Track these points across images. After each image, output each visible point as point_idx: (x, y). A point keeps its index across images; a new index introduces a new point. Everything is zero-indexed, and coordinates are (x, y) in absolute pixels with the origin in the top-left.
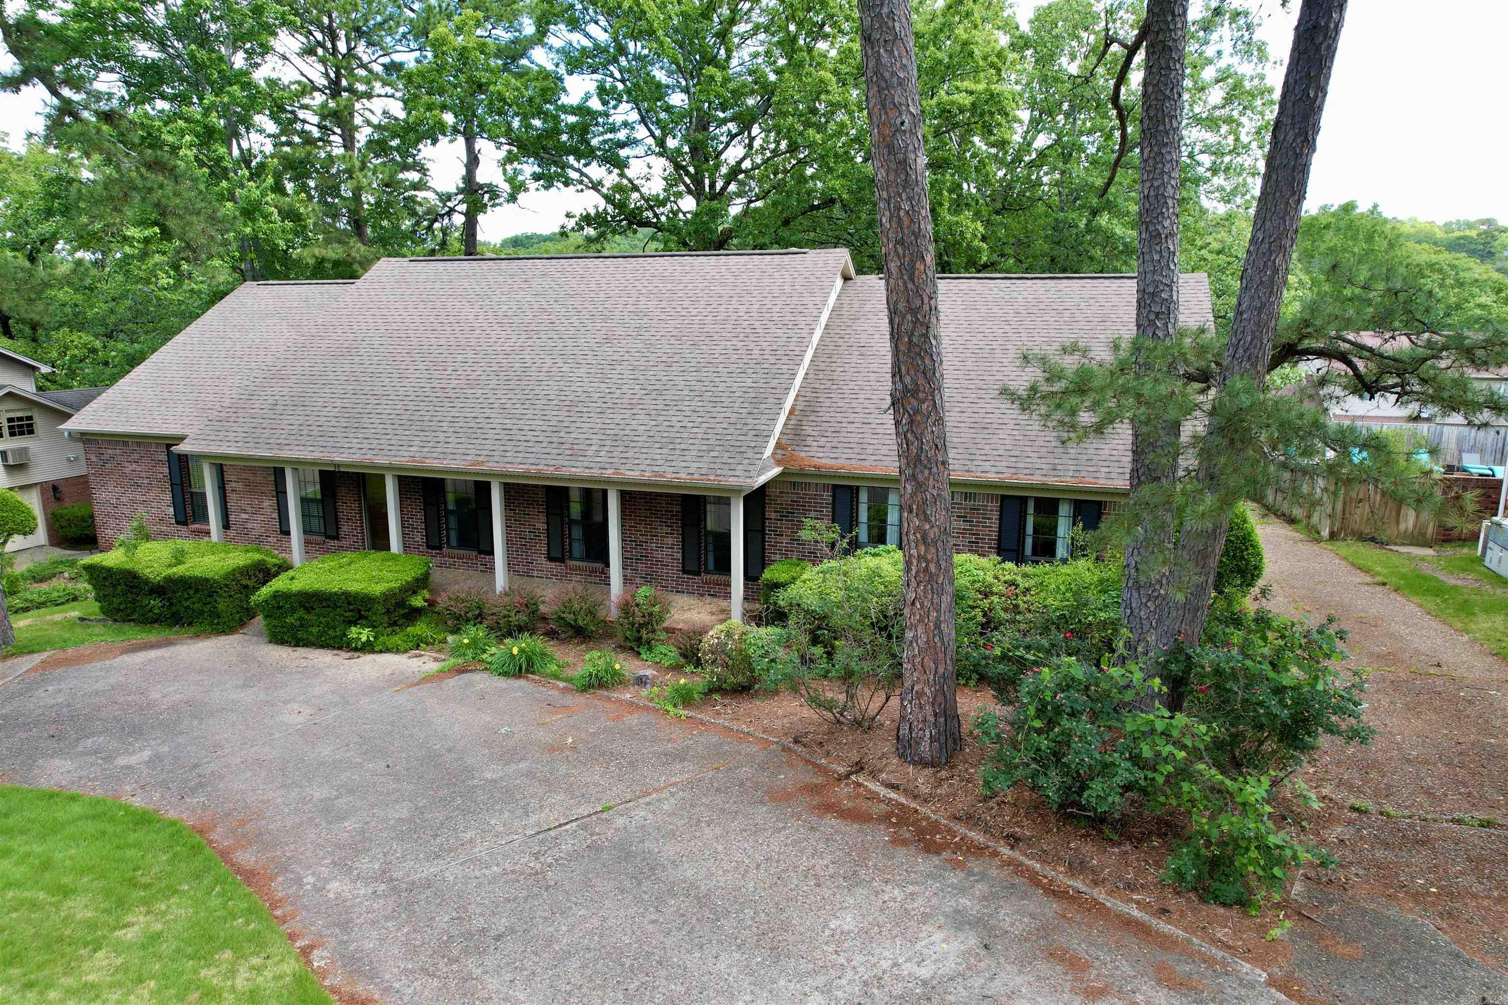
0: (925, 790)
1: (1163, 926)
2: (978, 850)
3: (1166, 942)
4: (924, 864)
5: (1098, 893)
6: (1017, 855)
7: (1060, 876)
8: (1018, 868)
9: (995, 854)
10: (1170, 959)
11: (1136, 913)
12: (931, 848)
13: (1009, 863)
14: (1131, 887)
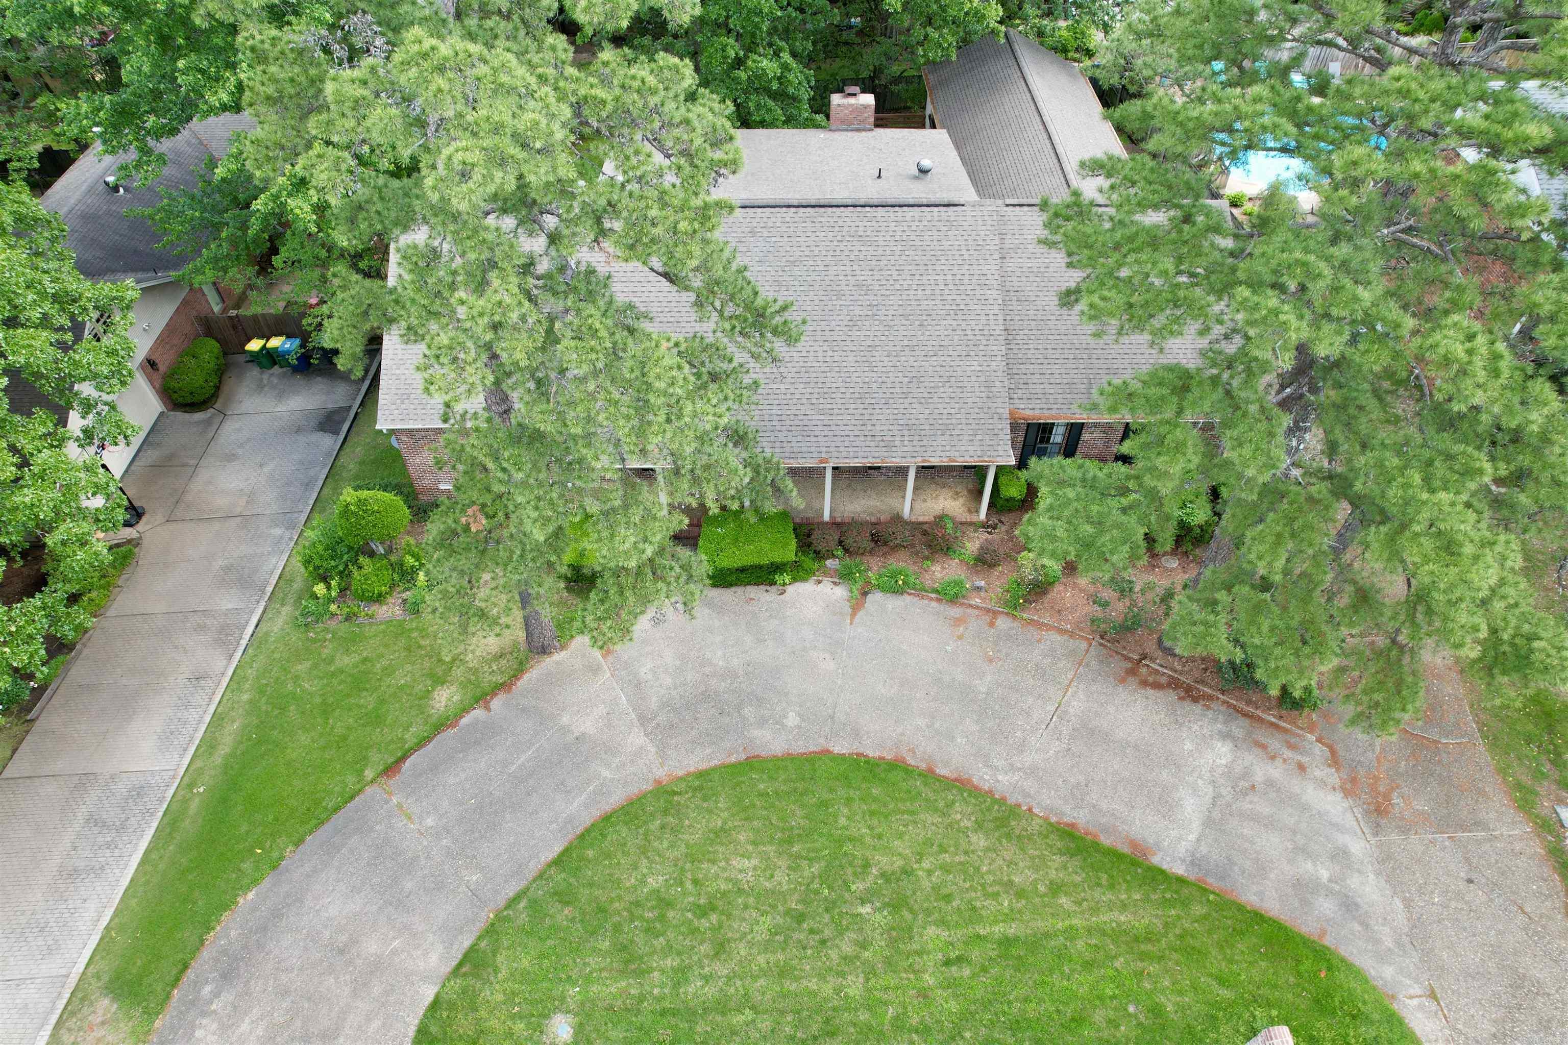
0: (1179, 668)
1: (1283, 724)
2: (1211, 698)
3: (1285, 731)
4: (1197, 708)
5: (1259, 713)
6: (1225, 698)
7: (1242, 705)
8: (1229, 705)
9: (1218, 698)
10: (1288, 737)
11: (1273, 720)
12: (1195, 700)
13: (1224, 702)
14: (1269, 709)
